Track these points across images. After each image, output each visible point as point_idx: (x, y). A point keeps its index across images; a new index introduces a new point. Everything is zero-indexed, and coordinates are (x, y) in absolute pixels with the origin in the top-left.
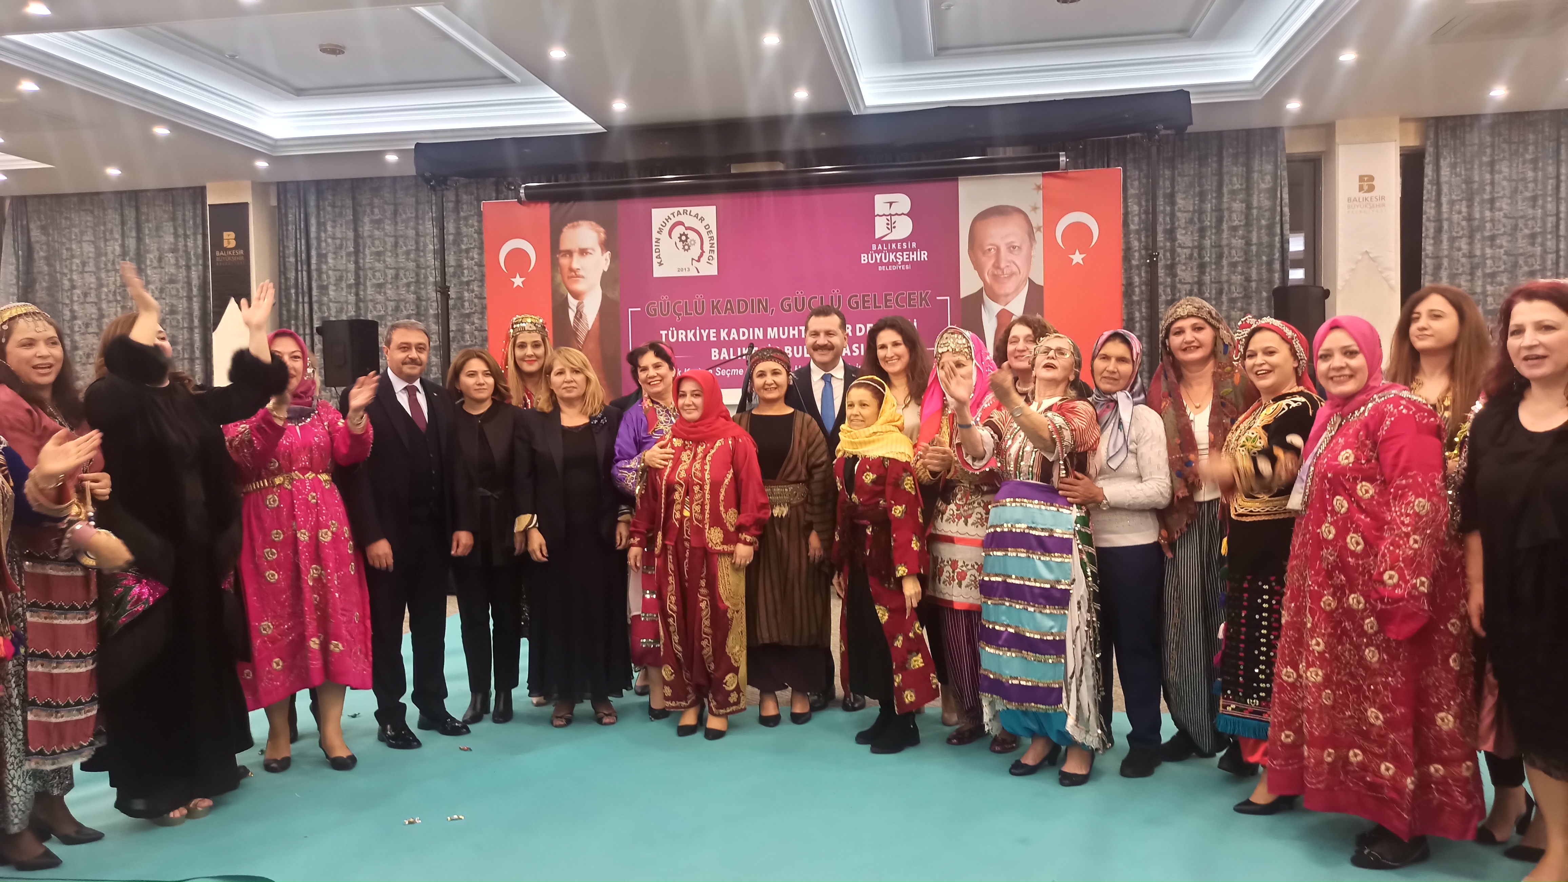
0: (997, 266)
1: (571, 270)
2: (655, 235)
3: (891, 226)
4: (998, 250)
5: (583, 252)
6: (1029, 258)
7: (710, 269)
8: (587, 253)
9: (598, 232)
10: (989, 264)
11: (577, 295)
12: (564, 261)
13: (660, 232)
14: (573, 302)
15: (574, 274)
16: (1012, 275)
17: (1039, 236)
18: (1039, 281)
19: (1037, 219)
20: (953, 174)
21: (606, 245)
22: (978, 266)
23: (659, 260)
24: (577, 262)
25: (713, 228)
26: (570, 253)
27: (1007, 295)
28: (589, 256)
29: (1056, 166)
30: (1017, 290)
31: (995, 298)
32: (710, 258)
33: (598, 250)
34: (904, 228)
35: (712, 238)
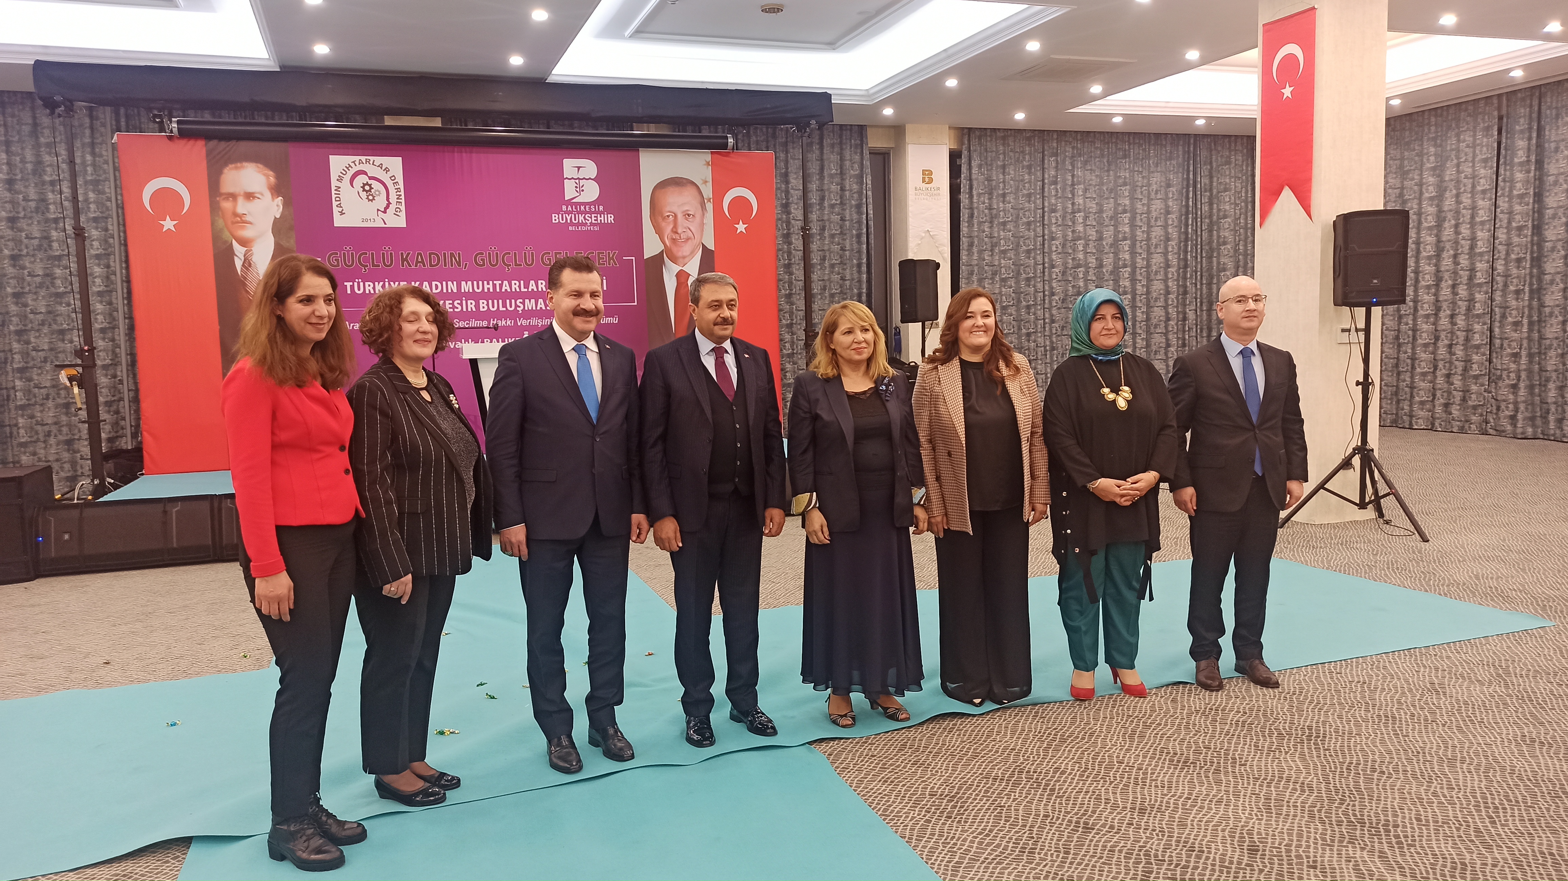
0: (675, 231)
1: (235, 215)
2: (334, 183)
3: (580, 189)
4: (676, 216)
5: (250, 196)
6: (702, 225)
7: (397, 220)
8: (254, 197)
9: (267, 176)
10: (668, 230)
11: (244, 242)
12: (227, 205)
14: (239, 250)
15: (240, 220)
16: (688, 239)
17: (710, 206)
18: (711, 246)
19: (708, 191)
20: (635, 146)
21: (276, 190)
22: (659, 231)
23: (340, 210)
24: (242, 207)
25: (400, 179)
26: (233, 196)
27: (684, 257)
28: (257, 200)
29: (725, 146)
30: (693, 253)
31: (674, 260)
32: (398, 210)
33: (268, 195)
34: (592, 192)
35: (398, 190)
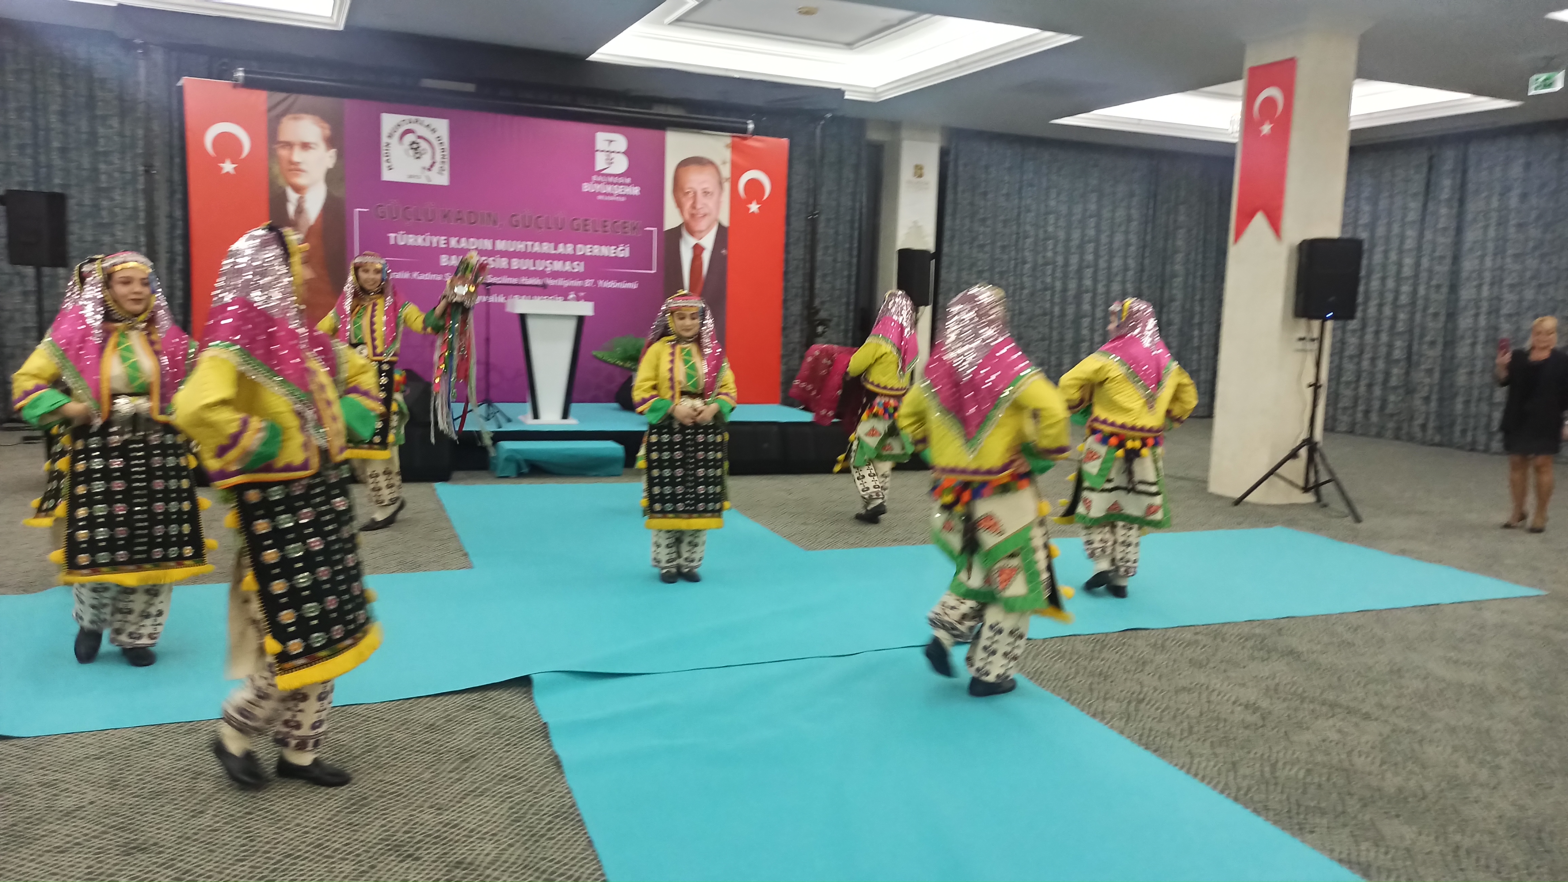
0: (694, 206)
1: (291, 163)
2: (384, 139)
4: (695, 193)
5: (305, 146)
6: (718, 204)
7: (441, 178)
8: (310, 148)
9: (322, 127)
10: (688, 205)
11: (298, 189)
12: (283, 153)
13: (390, 136)
14: (292, 196)
15: (295, 168)
16: (705, 215)
17: (727, 186)
18: (726, 222)
19: (726, 171)
20: (663, 125)
21: (331, 142)
22: (679, 205)
23: (389, 164)
24: (298, 155)
25: (446, 139)
26: (289, 145)
27: (701, 232)
28: (311, 151)
29: (745, 131)
30: (709, 228)
31: (692, 233)
32: (442, 169)
33: (322, 146)
34: (621, 165)
35: (443, 150)
